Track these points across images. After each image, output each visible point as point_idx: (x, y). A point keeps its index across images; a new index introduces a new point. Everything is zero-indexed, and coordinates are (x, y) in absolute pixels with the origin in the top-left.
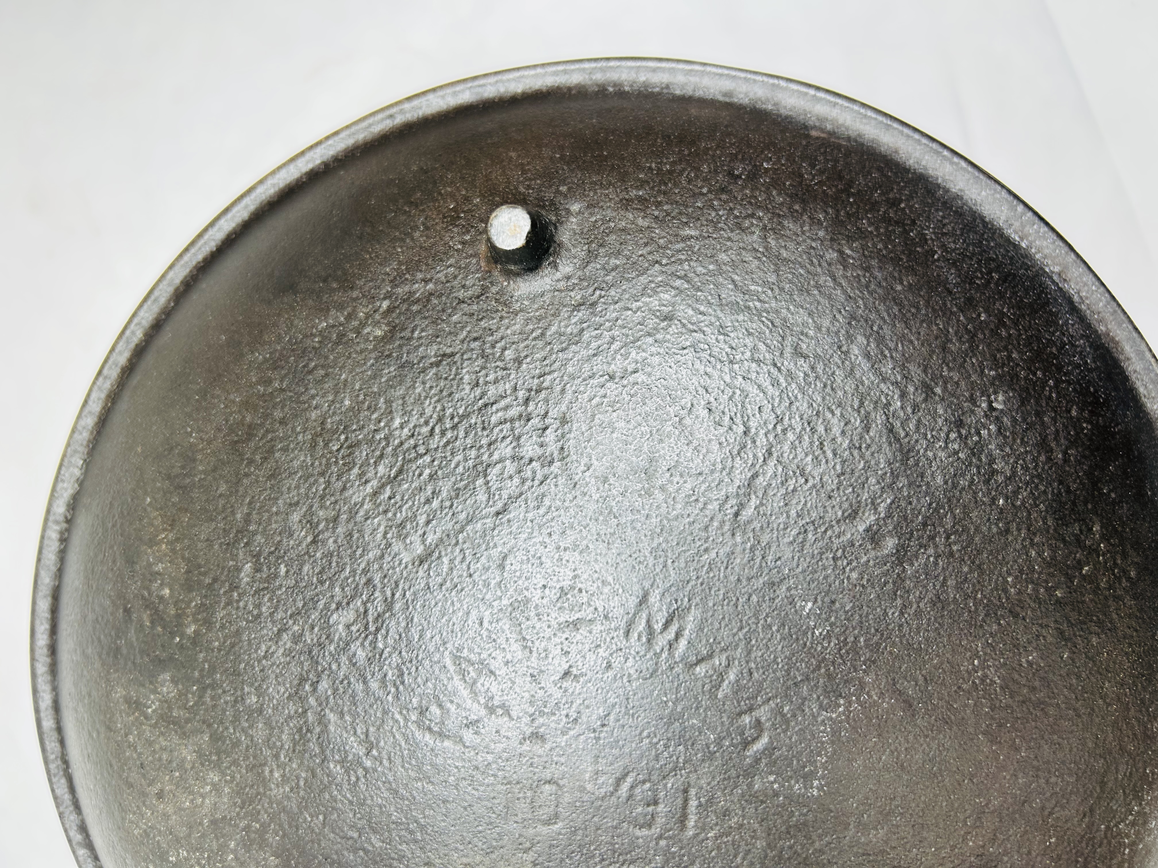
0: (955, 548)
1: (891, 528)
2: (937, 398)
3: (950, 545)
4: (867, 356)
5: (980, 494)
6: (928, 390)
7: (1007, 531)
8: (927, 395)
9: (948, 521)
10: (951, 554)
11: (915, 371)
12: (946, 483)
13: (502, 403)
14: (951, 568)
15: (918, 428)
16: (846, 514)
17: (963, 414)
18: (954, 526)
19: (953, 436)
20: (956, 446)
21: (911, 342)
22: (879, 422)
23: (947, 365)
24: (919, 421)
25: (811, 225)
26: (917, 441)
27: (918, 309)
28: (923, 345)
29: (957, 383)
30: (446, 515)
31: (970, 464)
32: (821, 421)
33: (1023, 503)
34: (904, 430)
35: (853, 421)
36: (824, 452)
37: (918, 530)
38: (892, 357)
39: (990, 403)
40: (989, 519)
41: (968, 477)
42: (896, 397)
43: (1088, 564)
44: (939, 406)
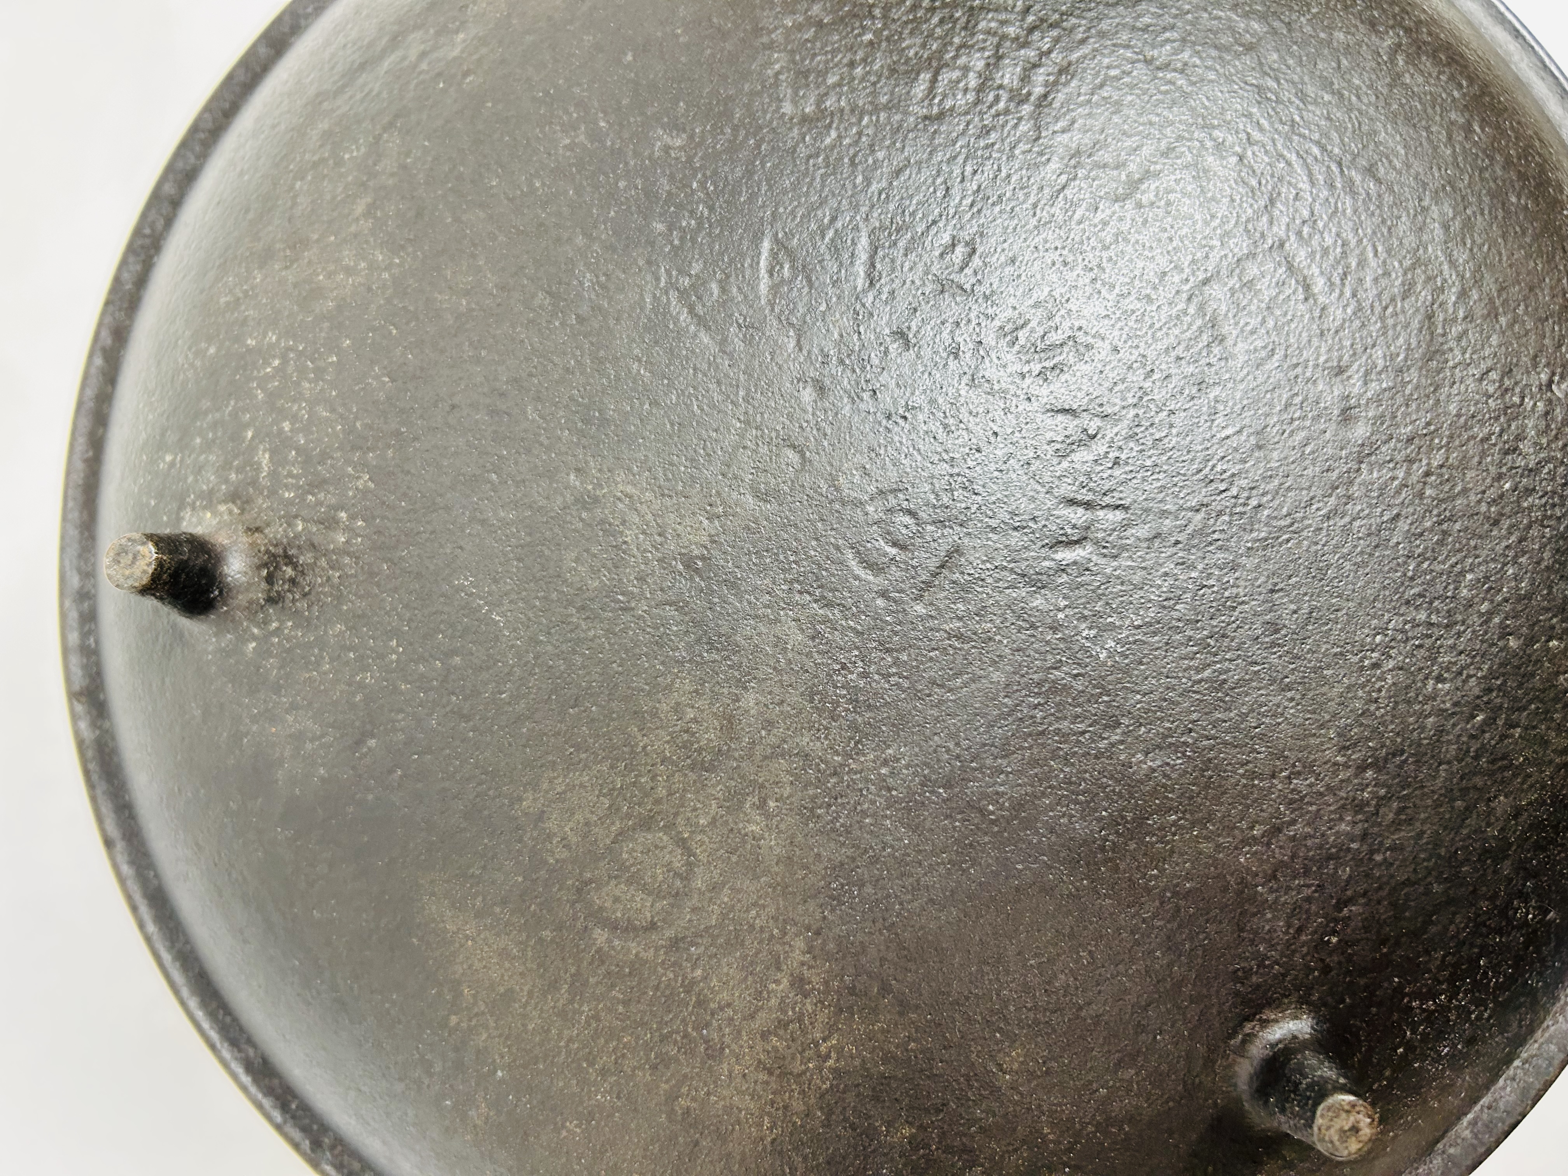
0: (1428, 492)
1: (1370, 414)
2: (1498, 327)
3: (1425, 483)
4: (1446, 227)
5: (1489, 459)
6: (1492, 314)
7: (1496, 523)
8: (1489, 314)
9: (1438, 459)
10: (1421, 495)
11: (1490, 284)
12: (1459, 416)
13: (1003, 16)
14: (1411, 510)
15: (1459, 339)
16: (1329, 364)
17: (1517, 365)
18: (1441, 466)
19: (1493, 375)
20: (1491, 390)
21: (1500, 254)
22: (1421, 299)
23: (1527, 307)
24: (1465, 332)
25: (1449, 79)
26: (1451, 350)
27: (1524, 233)
28: (1511, 266)
29: (1527, 333)
30: (865, 88)
31: (1497, 418)
32: (1357, 252)
33: (1530, 509)
34: (1444, 328)
35: (1394, 275)
36: (1343, 285)
37: (1399, 441)
38: (1471, 250)
39: (1550, 382)
40: (1484, 492)
41: (1486, 431)
42: (1454, 290)
43: (1560, 639)
44: (1495, 337)
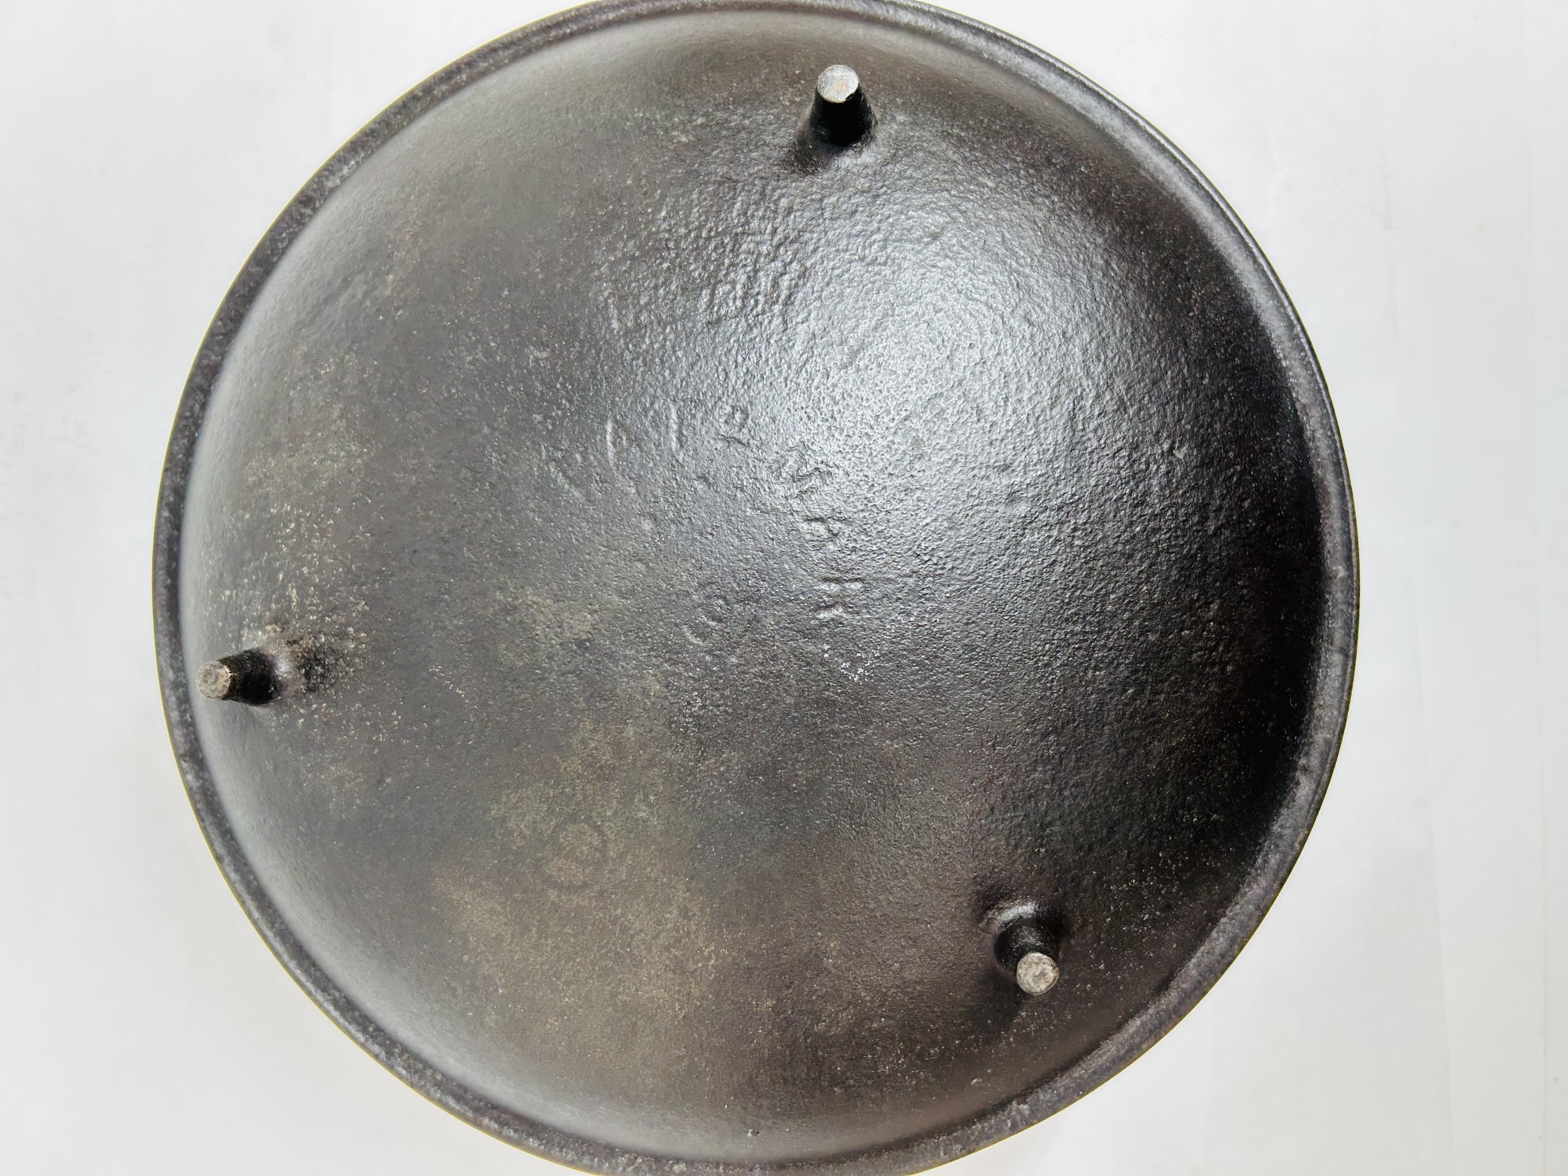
0: (1077, 542)
1: (1029, 495)
2: (1126, 416)
3: (1073, 537)
4: (1085, 351)
5: (1122, 513)
6: (1122, 407)
7: (1130, 556)
8: (1118, 409)
9: (1082, 519)
10: (1071, 545)
11: (1120, 385)
12: (1096, 486)
13: (758, 238)
14: (1064, 556)
15: (1095, 431)
16: (997, 464)
17: (1142, 441)
18: (1085, 523)
19: (1124, 453)
20: (1122, 463)
21: (1128, 361)
22: (1065, 407)
23: (1150, 398)
24: (1100, 425)
25: (1094, 229)
26: (1089, 439)
27: (1149, 340)
28: (1137, 369)
29: (1150, 416)
30: (666, 304)
31: (1127, 483)
32: (1016, 380)
33: (1157, 543)
34: (1083, 424)
35: (1044, 393)
36: (1006, 405)
37: (1052, 510)
38: (1105, 364)
39: (1171, 448)
40: (1119, 536)
41: (1119, 493)
42: (1090, 396)
43: (1190, 629)
44: (1124, 424)
